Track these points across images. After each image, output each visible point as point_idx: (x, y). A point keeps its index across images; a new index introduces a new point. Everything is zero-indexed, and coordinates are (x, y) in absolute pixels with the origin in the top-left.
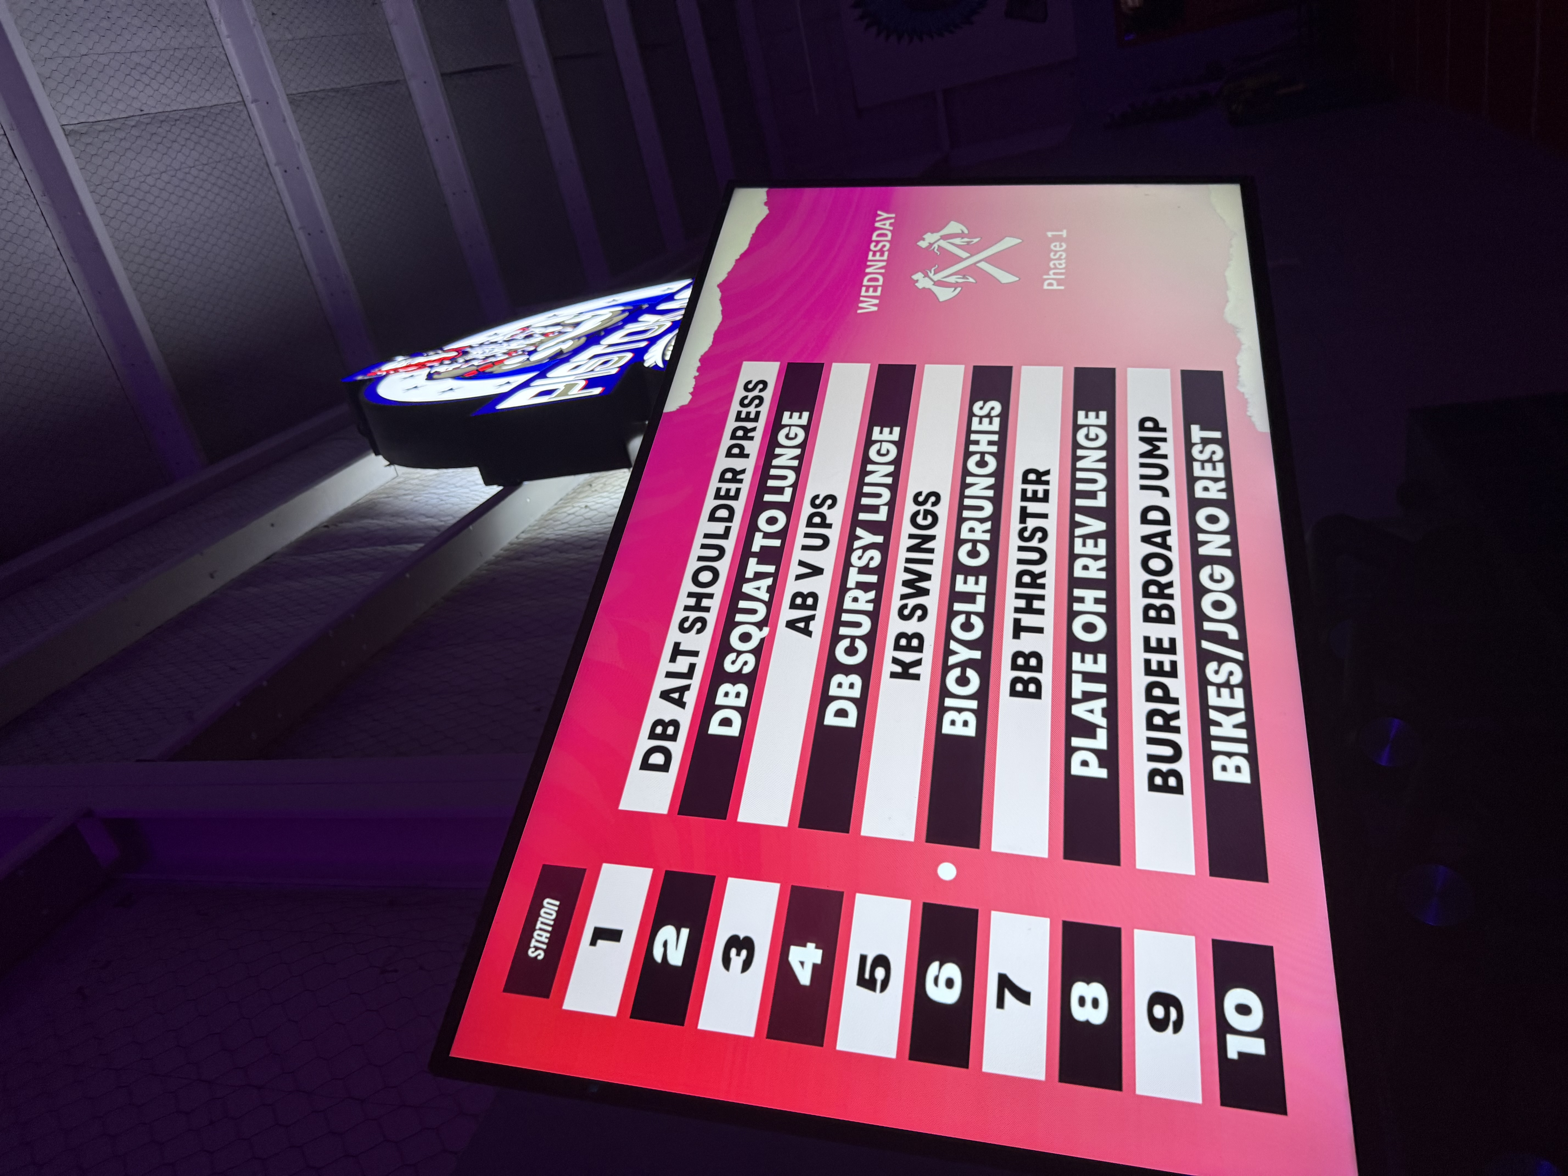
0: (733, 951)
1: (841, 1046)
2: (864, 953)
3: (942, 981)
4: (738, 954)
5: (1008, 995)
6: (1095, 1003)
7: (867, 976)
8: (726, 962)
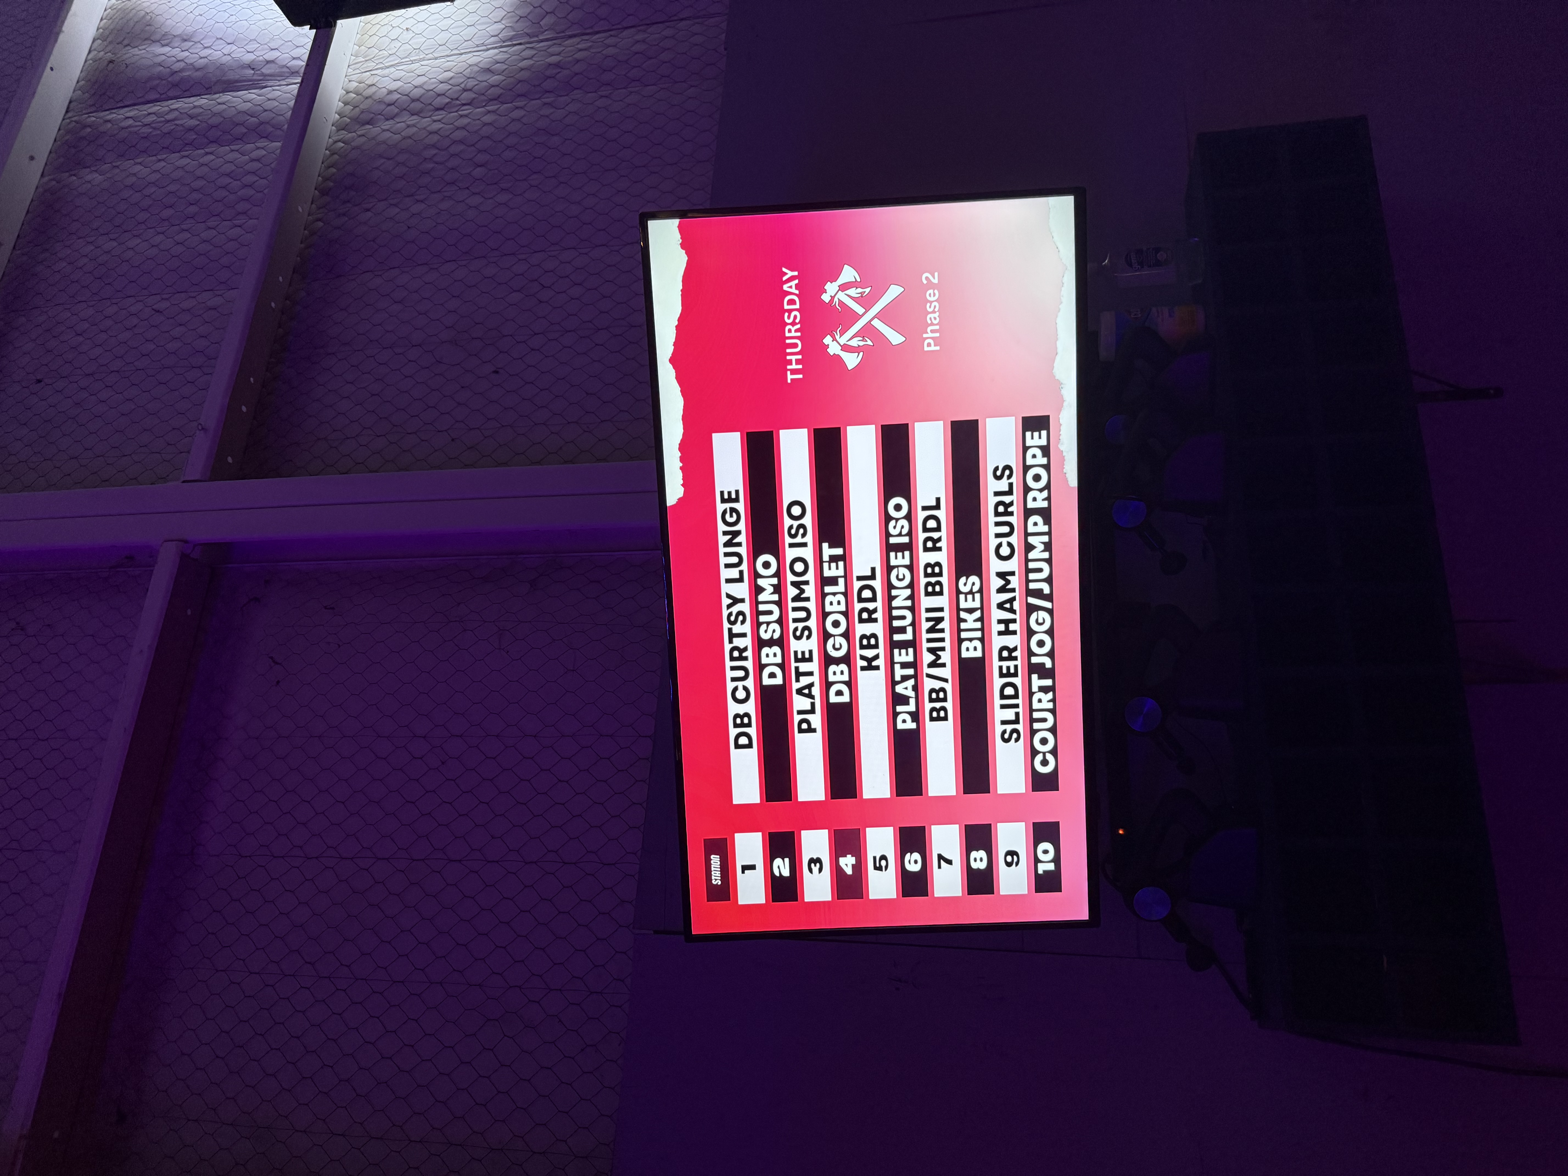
0: (813, 865)
1: (872, 896)
2: (874, 855)
3: (912, 862)
4: (815, 866)
5: (942, 862)
6: (981, 860)
7: (878, 865)
8: (811, 870)
